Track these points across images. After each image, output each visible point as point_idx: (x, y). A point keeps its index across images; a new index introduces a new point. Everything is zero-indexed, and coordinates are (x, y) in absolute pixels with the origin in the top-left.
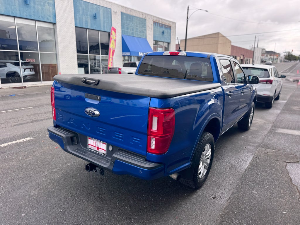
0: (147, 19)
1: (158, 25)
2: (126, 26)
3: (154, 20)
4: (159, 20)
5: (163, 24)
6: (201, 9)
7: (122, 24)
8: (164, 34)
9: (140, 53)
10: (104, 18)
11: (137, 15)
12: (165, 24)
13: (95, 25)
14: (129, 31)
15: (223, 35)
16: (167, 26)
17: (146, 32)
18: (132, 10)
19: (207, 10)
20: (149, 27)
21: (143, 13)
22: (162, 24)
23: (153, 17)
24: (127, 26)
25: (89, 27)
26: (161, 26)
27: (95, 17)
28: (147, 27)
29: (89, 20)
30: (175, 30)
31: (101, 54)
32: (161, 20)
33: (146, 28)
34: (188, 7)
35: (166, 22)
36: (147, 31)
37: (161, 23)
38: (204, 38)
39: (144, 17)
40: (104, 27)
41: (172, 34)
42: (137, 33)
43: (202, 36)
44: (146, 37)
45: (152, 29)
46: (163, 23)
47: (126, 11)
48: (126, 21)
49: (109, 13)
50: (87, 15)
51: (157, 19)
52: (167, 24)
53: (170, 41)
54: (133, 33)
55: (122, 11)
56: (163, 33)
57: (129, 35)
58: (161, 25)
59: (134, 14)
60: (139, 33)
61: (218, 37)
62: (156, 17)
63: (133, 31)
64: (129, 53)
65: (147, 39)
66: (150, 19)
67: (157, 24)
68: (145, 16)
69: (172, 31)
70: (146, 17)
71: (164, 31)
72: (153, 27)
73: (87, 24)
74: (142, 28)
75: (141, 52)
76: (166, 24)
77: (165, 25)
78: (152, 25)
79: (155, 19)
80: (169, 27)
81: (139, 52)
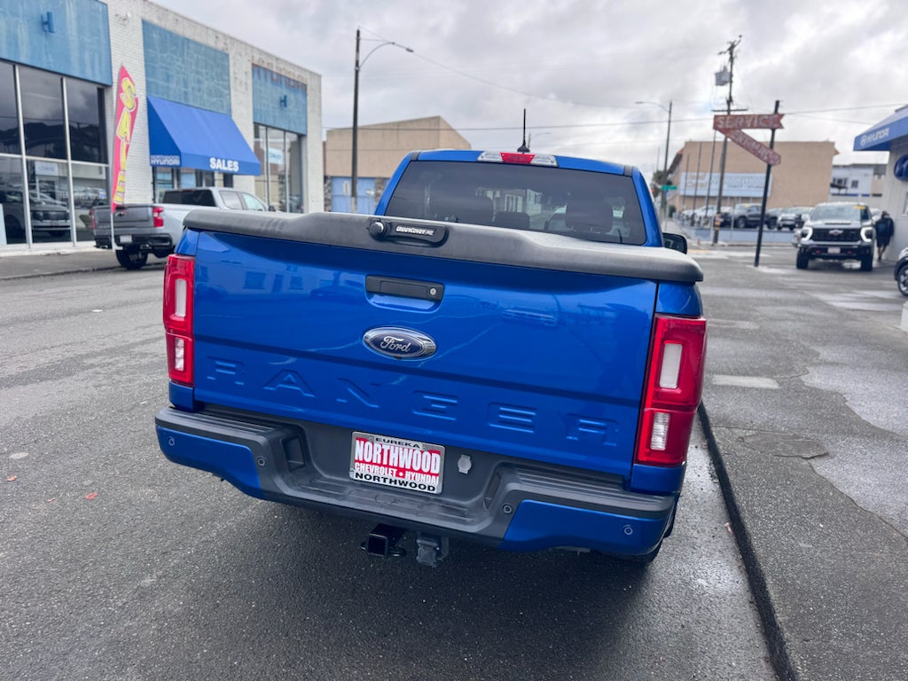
0: (232, 54)
1: (266, 77)
2: (162, 67)
3: (253, 57)
4: (270, 61)
5: (281, 75)
6: (393, 43)
7: (146, 60)
8: (285, 105)
9: (212, 160)
10: (80, 30)
11: (197, 38)
12: (288, 75)
13: (46, 53)
14: (173, 86)
15: (448, 125)
16: (294, 81)
17: (230, 94)
18: (178, 17)
19: (411, 48)
20: (238, 81)
21: (217, 34)
22: (278, 74)
23: (249, 51)
24: (167, 69)
25: (23, 60)
26: (277, 80)
27: (46, 24)
28: (232, 81)
29: (24, 32)
30: (320, 98)
31: (73, 159)
32: (275, 63)
33: (229, 81)
34: (358, 33)
35: (290, 69)
36: (232, 91)
37: (274, 70)
38: (398, 130)
39: (220, 46)
40: (82, 62)
41: (309, 108)
42: (198, 94)
43: (393, 124)
44: (230, 110)
45: (247, 89)
46: (283, 73)
47: (159, 18)
48: (161, 52)
49: (100, 17)
50: (15, 14)
51: (264, 57)
52: (295, 75)
53: (307, 131)
54: (186, 93)
55: (147, 18)
56: (284, 102)
57: (172, 99)
58: (275, 77)
59: (188, 33)
60: (205, 96)
61: (439, 130)
62: (261, 52)
63: (186, 86)
64: (177, 157)
65: (234, 118)
66: (240, 54)
67: (262, 73)
68: (225, 44)
69: (308, 97)
70: (229, 46)
71: (285, 97)
72: (250, 81)
73: (17, 45)
74: (216, 81)
75: (217, 159)
76: (292, 77)
77: (289, 79)
78: (246, 73)
79: (257, 57)
80: (301, 88)
81: (209, 158)
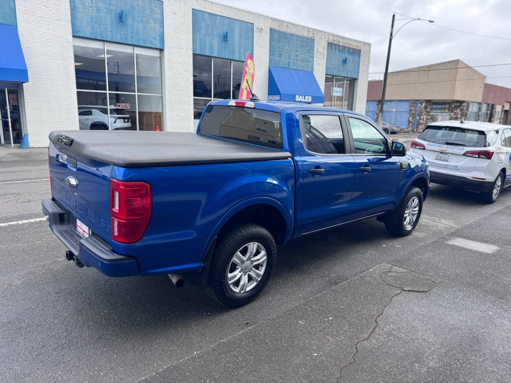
0: (316, 38)
1: (335, 49)
2: (278, 51)
3: (329, 39)
4: (339, 40)
5: (345, 47)
6: (419, 19)
7: (270, 48)
8: (346, 63)
9: (297, 96)
10: (240, 38)
11: (298, 33)
12: (349, 46)
13: (225, 50)
14: (282, 59)
15: (467, 65)
16: (353, 49)
17: (313, 61)
18: (289, 24)
19: (432, 20)
20: (318, 53)
21: (309, 29)
22: (343, 46)
23: (327, 35)
24: (280, 51)
25: (215, 55)
26: (342, 50)
27: (225, 38)
28: (315, 52)
29: (216, 43)
30: (369, 57)
31: (233, 98)
32: (341, 40)
33: (313, 53)
34: (394, 16)
35: (351, 43)
36: (315, 59)
37: (341, 44)
38: (429, 70)
39: (310, 35)
40: (240, 53)
41: (361, 63)
42: (296, 62)
43: (426, 67)
44: (313, 69)
45: (323, 56)
46: (346, 45)
47: (279, 26)
48: (278, 43)
49: (250, 30)
50: (213, 35)
51: (335, 38)
52: (354, 45)
53: (358, 76)
54: (289, 63)
55: (273, 27)
56: (345, 61)
57: (281, 66)
58: (341, 48)
59: (293, 31)
60: (299, 63)
61: (457, 68)
62: (333, 35)
63: (289, 59)
64: (279, 96)
65: (314, 73)
66: (321, 38)
67: (333, 46)
68: (313, 34)
69: (361, 57)
70: (315, 35)
71: (346, 58)
72: (326, 52)
73: (212, 49)
74: (306, 54)
75: (299, 96)
76: (352, 47)
77: (350, 48)
78: (324, 48)
79: (331, 38)
80: (356, 52)
81: (296, 95)
